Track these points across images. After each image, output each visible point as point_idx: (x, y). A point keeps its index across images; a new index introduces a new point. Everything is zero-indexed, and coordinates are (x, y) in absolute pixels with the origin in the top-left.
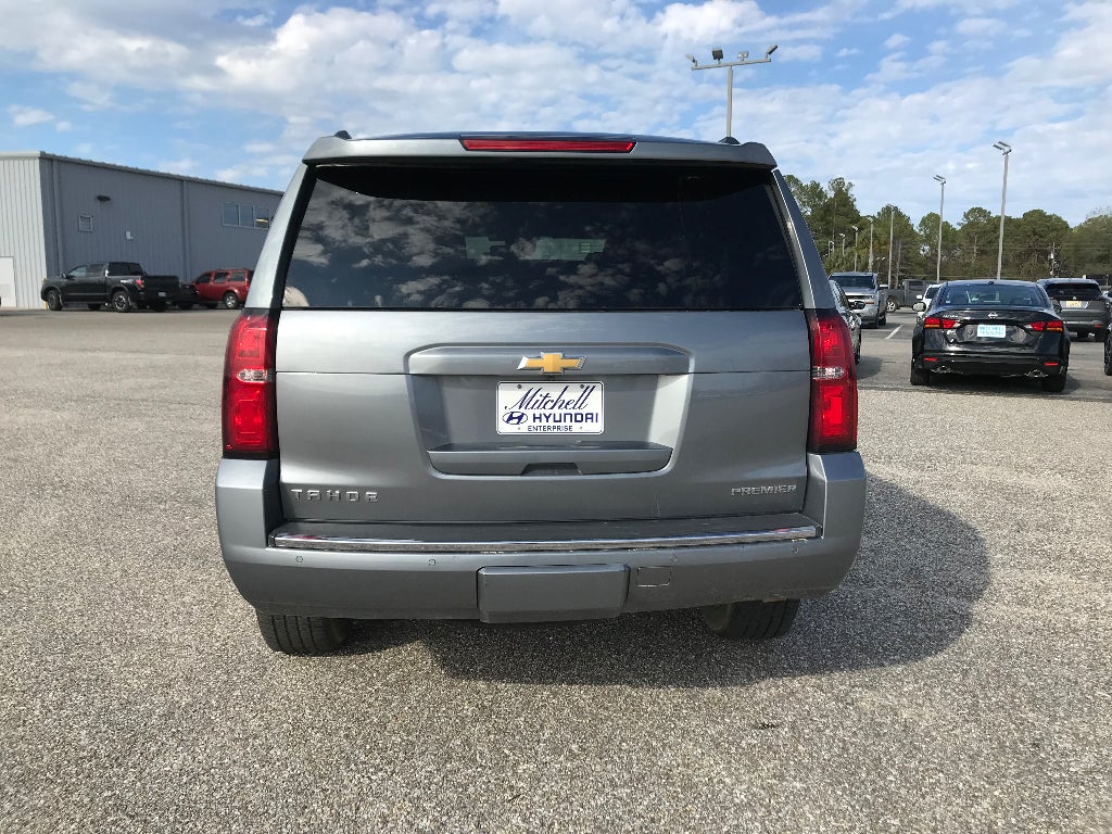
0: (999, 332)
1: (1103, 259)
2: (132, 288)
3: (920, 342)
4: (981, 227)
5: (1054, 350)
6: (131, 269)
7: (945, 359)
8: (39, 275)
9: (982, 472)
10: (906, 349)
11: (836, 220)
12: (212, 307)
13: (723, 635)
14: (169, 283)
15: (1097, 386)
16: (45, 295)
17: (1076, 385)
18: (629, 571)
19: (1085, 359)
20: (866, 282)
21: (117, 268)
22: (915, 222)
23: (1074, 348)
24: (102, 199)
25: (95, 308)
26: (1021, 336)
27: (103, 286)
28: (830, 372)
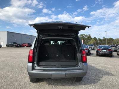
0: (105, 51)
1: (118, 43)
2: (15, 45)
3: (97, 51)
4: (104, 39)
5: (111, 53)
6: (16, 43)
7: (100, 53)
8: (6, 44)
9: (103, 65)
10: (96, 52)
11: (89, 39)
12: (24, 47)
13: (75, 81)
14: (19, 44)
15: (116, 56)
16: (6, 46)
17: (114, 56)
18: (65, 74)
19: (114, 53)
20: (92, 45)
21: (14, 43)
22: (98, 39)
23: (113, 52)
24: (13, 36)
25: (11, 47)
26: (107, 51)
27: (12, 45)
28: (84, 55)
